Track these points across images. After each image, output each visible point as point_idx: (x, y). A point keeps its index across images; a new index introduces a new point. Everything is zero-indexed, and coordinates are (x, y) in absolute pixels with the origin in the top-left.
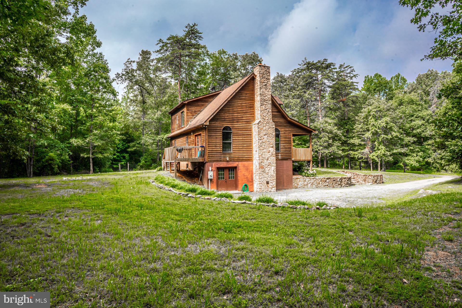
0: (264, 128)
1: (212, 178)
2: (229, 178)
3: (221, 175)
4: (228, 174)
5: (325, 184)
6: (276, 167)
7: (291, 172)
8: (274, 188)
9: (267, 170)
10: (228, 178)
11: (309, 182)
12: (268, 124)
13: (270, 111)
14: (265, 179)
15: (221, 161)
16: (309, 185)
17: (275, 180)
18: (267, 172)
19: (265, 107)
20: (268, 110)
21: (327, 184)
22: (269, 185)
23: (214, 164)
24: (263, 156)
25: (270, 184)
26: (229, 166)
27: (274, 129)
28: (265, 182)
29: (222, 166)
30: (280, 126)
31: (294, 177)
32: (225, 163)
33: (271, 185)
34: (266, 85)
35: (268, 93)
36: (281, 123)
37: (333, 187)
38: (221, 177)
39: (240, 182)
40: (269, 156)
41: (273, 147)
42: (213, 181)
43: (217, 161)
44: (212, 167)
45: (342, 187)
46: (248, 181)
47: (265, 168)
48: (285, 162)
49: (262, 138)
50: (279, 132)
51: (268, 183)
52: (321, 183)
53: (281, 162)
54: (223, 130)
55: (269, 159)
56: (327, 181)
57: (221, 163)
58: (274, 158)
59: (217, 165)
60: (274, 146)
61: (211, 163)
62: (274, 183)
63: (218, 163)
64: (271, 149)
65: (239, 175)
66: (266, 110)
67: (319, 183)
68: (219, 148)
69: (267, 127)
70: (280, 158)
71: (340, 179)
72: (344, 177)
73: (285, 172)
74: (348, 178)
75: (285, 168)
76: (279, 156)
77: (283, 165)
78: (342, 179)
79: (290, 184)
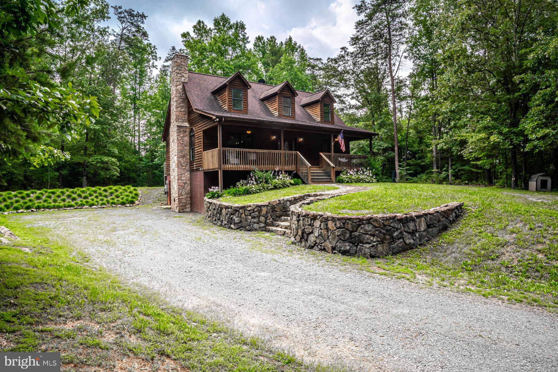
12: (174, 128)
17: (178, 198)
18: (174, 186)
30: (195, 123)
36: (195, 118)
47: (173, 182)
48: (198, 173)
50: (194, 132)
55: (175, 171)
70: (195, 168)
71: (219, 208)
72: (224, 206)
73: (198, 188)
74: (231, 208)
75: (198, 183)
76: (195, 166)
77: (197, 178)
78: (222, 209)
79: (202, 206)
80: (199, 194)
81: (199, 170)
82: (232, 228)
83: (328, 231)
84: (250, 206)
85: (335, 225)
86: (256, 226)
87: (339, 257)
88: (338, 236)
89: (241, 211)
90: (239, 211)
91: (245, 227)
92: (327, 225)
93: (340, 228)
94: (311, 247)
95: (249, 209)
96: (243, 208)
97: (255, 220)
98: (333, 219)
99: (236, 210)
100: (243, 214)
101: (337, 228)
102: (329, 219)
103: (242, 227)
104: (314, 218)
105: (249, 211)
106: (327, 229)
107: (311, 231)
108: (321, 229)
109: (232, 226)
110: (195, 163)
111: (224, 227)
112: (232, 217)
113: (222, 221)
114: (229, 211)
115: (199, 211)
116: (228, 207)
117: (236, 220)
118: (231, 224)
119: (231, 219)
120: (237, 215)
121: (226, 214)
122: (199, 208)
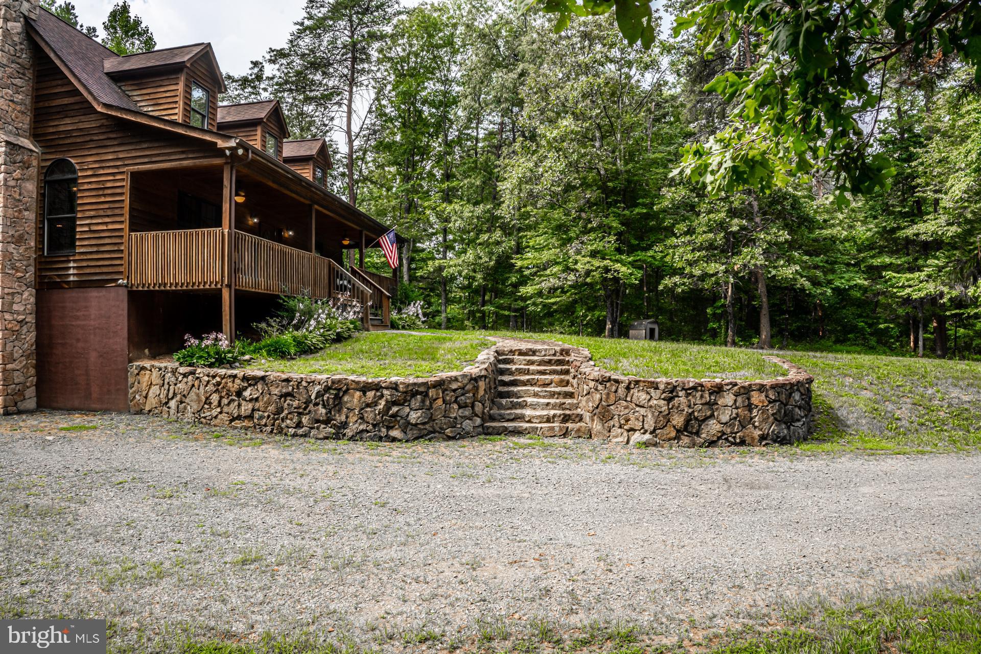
5: (234, 409)
7: (121, 341)
21: (246, 408)
30: (79, 146)
31: (134, 363)
36: (84, 133)
37: (280, 432)
45: (342, 437)
48: (94, 293)
50: (74, 171)
52: (215, 398)
53: (80, 294)
67: (208, 401)
70: (72, 278)
71: (327, 389)
72: (358, 383)
73: (92, 337)
74: (394, 387)
75: (92, 323)
76: (71, 271)
77: (86, 307)
78: (346, 392)
79: (118, 390)
80: (93, 356)
81: (100, 284)
82: (394, 440)
83: (750, 411)
84: (456, 379)
85: (767, 396)
86: (468, 425)
87: (777, 450)
88: (773, 415)
89: (432, 393)
90: (426, 395)
91: (441, 431)
92: (749, 399)
93: (775, 401)
94: (712, 444)
95: (454, 386)
96: (439, 384)
97: (467, 412)
98: (761, 388)
99: (411, 392)
100: (440, 402)
101: (770, 402)
102: (754, 388)
103: (434, 432)
104: (718, 390)
105: (454, 391)
106: (750, 407)
107: (709, 413)
108: (737, 408)
109: (395, 433)
110: (71, 265)
111: (352, 439)
112: (395, 409)
113: (345, 425)
114: (382, 396)
115: (94, 406)
116: (377, 387)
117: (414, 417)
118: (389, 428)
119: (394, 416)
120: (416, 402)
121: (368, 405)
122: (94, 395)
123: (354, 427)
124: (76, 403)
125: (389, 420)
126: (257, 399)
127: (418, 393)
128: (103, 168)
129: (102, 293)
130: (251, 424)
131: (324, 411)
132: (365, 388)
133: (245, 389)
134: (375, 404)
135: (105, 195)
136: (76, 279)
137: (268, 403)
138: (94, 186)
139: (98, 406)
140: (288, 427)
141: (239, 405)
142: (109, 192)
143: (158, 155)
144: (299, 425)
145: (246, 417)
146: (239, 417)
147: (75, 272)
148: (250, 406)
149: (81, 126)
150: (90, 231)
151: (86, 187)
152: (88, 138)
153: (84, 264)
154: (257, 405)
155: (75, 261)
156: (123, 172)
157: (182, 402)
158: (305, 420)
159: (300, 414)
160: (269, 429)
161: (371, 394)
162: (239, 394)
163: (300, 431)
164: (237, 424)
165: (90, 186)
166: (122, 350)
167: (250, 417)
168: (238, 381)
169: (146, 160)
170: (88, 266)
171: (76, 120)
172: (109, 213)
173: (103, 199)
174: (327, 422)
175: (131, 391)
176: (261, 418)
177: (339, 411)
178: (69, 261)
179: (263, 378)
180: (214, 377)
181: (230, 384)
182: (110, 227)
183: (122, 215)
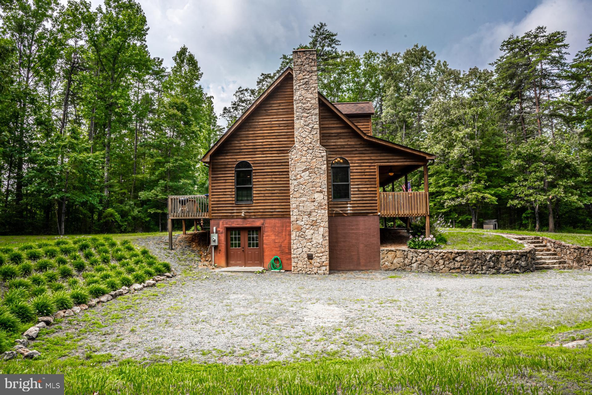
0: (304, 159)
1: (216, 244)
2: (249, 246)
3: (236, 240)
4: (247, 239)
5: (451, 265)
6: (329, 228)
7: (376, 239)
8: (324, 268)
9: (309, 233)
10: (247, 245)
11: (414, 259)
12: (311, 151)
13: (317, 126)
14: (305, 249)
15: (232, 217)
16: (414, 265)
17: (327, 253)
18: (309, 237)
19: (305, 121)
20: (311, 126)
21: (457, 265)
22: (313, 261)
23: (221, 222)
24: (301, 208)
25: (316, 261)
26: (248, 225)
27: (324, 158)
28: (305, 256)
29: (234, 225)
30: (350, 152)
31: (384, 248)
32: (239, 220)
33: (318, 261)
34: (306, 83)
35: (311, 96)
36: (352, 146)
37: (474, 273)
38: (235, 244)
39: (267, 253)
40: (313, 207)
41: (321, 192)
42: (220, 248)
43: (227, 217)
44: (218, 226)
45: (499, 273)
46: (282, 252)
47: (304, 230)
48: (361, 219)
49: (298, 176)
50: (348, 163)
51: (310, 257)
52: (441, 262)
53: (354, 219)
54: (237, 167)
55: (314, 214)
56: (458, 259)
57: (233, 220)
58: (323, 211)
59: (227, 224)
60: (326, 190)
61: (216, 221)
62: (325, 259)
63: (227, 221)
64: (316, 195)
65: (265, 241)
66: (308, 125)
67: (437, 263)
68: (230, 197)
69: (309, 157)
70: (349, 212)
71: (494, 256)
72: (505, 253)
73: (361, 238)
74: (517, 254)
75: (361, 231)
76: (349, 208)
77: (357, 224)
78: (500, 256)
79: (375, 261)
80: (361, 246)
81: (365, 214)
82: (517, 273)
89: (528, 255)
91: (530, 269)
103: (528, 269)
109: (517, 270)
110: (349, 205)
111: (503, 273)
112: (517, 262)
113: (500, 268)
114: (513, 257)
115: (362, 268)
116: (511, 254)
117: (523, 264)
118: (516, 269)
119: (518, 264)
120: (523, 259)
121: (508, 261)
122: (362, 264)
123: (503, 269)
124: (352, 268)
125: (516, 266)
126: (462, 261)
127: (524, 255)
128: (364, 163)
129: (366, 218)
130: (459, 271)
131: (493, 264)
132: (507, 254)
133: (456, 257)
134: (511, 260)
135: (365, 175)
136: (351, 212)
137: (468, 262)
138: (359, 171)
139: (364, 268)
140: (478, 271)
141: (454, 264)
142: (368, 174)
143: (392, 159)
144: (482, 270)
145: (457, 268)
146: (454, 269)
147: (351, 209)
148: (459, 264)
149: (349, 143)
150: (359, 191)
151: (355, 171)
152: (354, 149)
153: (356, 205)
154: (462, 263)
155: (350, 204)
156: (375, 166)
157: (420, 264)
158: (484, 268)
159: (482, 265)
160: (469, 272)
161: (509, 257)
162: (454, 259)
163: (483, 272)
164: (453, 271)
165: (357, 171)
166: (377, 243)
167: (459, 268)
168: (453, 254)
169: (386, 161)
170: (358, 206)
171: (346, 140)
172: (368, 183)
173: (364, 177)
174: (493, 268)
175: (382, 261)
176: (464, 268)
177: (498, 264)
178: (348, 204)
179: (465, 253)
180: (440, 253)
181: (450, 256)
182: (369, 189)
183: (376, 184)
